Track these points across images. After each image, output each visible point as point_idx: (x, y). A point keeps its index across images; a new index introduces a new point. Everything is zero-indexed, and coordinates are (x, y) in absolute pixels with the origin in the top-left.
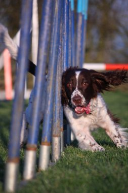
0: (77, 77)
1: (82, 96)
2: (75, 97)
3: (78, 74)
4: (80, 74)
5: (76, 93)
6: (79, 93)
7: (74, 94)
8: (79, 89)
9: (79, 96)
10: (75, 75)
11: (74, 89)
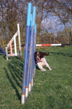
0: (38, 53)
9: (38, 58)
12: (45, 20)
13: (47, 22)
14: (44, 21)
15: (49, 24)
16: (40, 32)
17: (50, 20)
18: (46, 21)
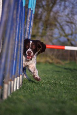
0: (31, 43)
1: (32, 52)
2: (29, 51)
3: (31, 42)
4: (32, 42)
5: (29, 50)
6: (31, 50)
7: (28, 50)
8: (31, 49)
9: (30, 51)
10: (30, 42)
11: (29, 48)
12: (60, 5)
13: (64, 9)
14: (58, 6)
15: (68, 14)
16: (48, 29)
17: (71, 6)
18: (62, 8)
